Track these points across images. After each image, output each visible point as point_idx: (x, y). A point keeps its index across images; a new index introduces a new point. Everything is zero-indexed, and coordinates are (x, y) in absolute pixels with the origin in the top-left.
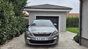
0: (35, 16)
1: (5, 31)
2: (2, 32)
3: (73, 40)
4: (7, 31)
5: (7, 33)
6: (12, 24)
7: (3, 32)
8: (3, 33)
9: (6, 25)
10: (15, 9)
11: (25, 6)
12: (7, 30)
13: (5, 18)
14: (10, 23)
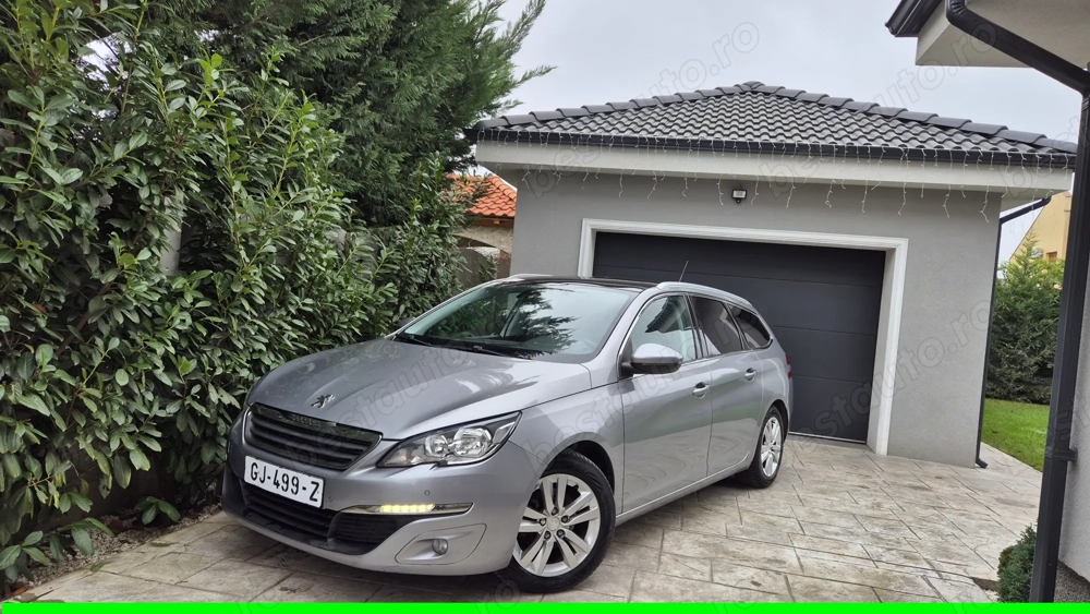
0: (589, 226)
1: (225, 383)
2: (196, 389)
3: (984, 585)
4: (247, 383)
5: (241, 399)
6: (301, 314)
7: (204, 393)
8: (203, 398)
9: (242, 320)
10: (365, 160)
11: (490, 108)
12: (245, 373)
13: (237, 256)
14: (283, 303)
